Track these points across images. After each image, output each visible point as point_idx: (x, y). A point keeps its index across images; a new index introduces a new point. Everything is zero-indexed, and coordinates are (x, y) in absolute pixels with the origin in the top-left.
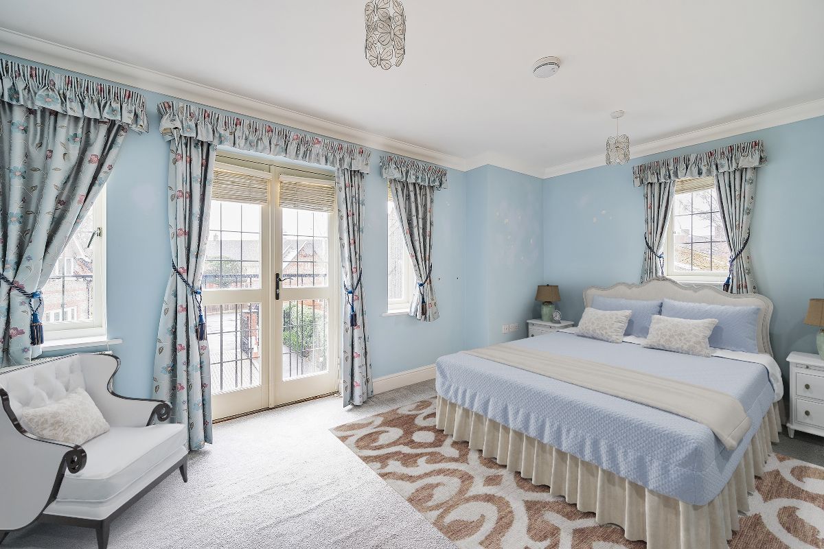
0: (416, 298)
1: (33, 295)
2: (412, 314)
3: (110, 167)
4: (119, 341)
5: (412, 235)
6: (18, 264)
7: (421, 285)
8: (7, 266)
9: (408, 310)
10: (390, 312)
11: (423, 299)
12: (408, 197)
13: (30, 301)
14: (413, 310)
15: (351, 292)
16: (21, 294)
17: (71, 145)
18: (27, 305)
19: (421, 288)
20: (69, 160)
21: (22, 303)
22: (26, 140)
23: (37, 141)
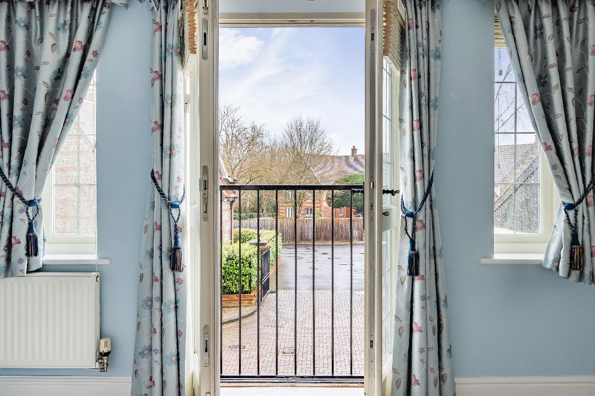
0: (559, 233)
1: (31, 203)
2: (549, 266)
3: (96, 54)
4: (107, 262)
5: (547, 107)
6: (20, 168)
7: (569, 207)
8: (11, 171)
9: (540, 257)
10: (497, 257)
11: (575, 236)
12: (540, 31)
13: (27, 209)
14: (551, 257)
15: (411, 215)
16: (21, 202)
17: (61, 34)
18: (24, 213)
19: (571, 213)
20: (59, 51)
21: (21, 211)
22: (29, 37)
23: (38, 37)
